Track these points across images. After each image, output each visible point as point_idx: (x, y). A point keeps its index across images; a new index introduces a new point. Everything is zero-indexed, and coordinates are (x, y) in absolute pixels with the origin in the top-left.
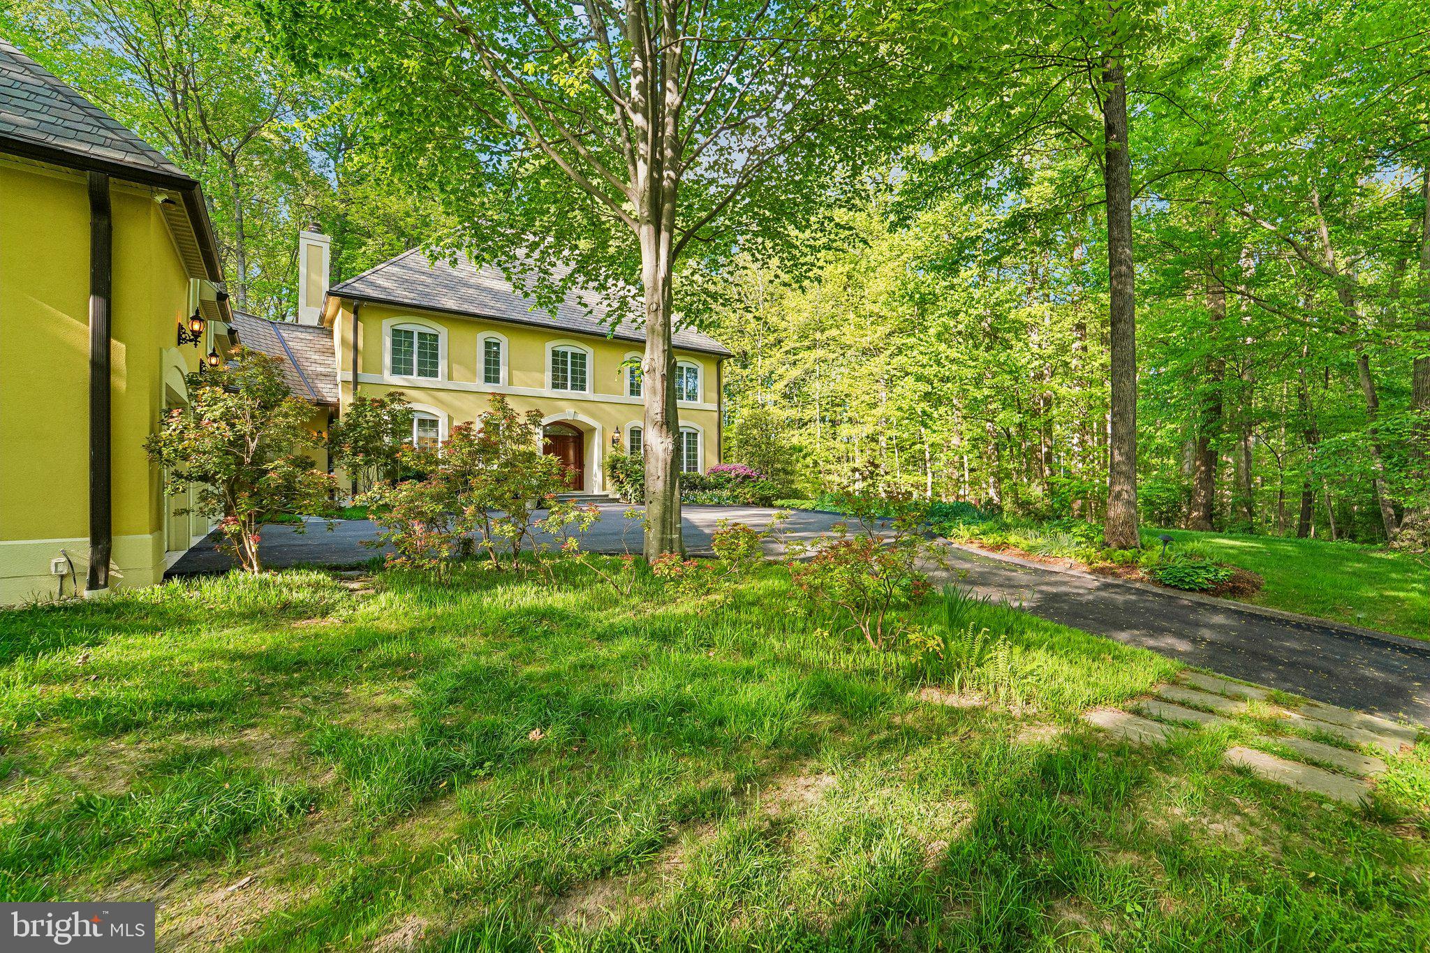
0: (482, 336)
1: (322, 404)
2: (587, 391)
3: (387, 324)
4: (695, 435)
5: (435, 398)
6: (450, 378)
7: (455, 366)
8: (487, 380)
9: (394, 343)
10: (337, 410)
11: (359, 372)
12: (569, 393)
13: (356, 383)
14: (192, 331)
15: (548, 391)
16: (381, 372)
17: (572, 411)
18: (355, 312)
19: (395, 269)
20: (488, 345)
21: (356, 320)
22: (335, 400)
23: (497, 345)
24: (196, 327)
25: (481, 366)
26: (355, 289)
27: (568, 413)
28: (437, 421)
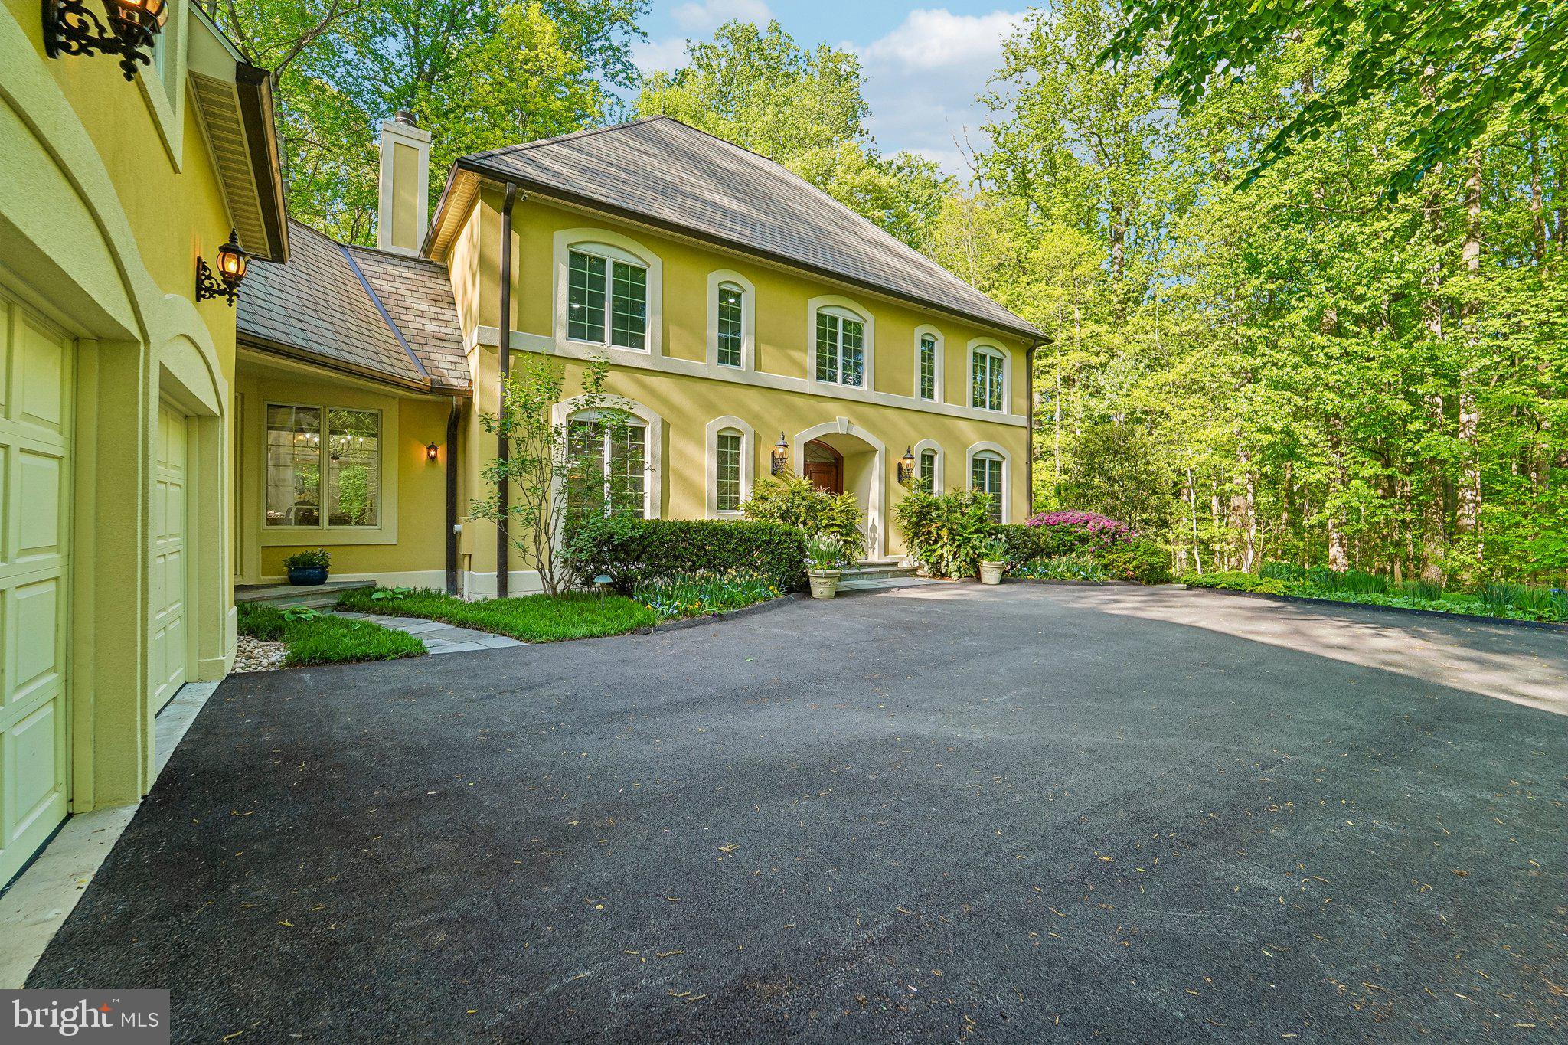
0: (717, 278)
1: (442, 390)
2: (865, 387)
3: (563, 240)
4: (999, 464)
5: (643, 386)
6: (665, 351)
7: (673, 330)
8: (723, 358)
9: (574, 278)
10: (468, 401)
11: (513, 329)
12: (838, 388)
13: (506, 349)
14: (223, 273)
15: (809, 384)
16: (550, 332)
17: (846, 419)
18: (507, 211)
19: (566, 151)
20: (723, 295)
21: (509, 227)
22: (464, 384)
23: (738, 296)
24: (232, 266)
25: (713, 334)
26: (507, 164)
27: (839, 422)
28: (643, 430)
